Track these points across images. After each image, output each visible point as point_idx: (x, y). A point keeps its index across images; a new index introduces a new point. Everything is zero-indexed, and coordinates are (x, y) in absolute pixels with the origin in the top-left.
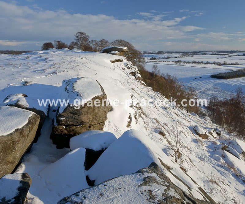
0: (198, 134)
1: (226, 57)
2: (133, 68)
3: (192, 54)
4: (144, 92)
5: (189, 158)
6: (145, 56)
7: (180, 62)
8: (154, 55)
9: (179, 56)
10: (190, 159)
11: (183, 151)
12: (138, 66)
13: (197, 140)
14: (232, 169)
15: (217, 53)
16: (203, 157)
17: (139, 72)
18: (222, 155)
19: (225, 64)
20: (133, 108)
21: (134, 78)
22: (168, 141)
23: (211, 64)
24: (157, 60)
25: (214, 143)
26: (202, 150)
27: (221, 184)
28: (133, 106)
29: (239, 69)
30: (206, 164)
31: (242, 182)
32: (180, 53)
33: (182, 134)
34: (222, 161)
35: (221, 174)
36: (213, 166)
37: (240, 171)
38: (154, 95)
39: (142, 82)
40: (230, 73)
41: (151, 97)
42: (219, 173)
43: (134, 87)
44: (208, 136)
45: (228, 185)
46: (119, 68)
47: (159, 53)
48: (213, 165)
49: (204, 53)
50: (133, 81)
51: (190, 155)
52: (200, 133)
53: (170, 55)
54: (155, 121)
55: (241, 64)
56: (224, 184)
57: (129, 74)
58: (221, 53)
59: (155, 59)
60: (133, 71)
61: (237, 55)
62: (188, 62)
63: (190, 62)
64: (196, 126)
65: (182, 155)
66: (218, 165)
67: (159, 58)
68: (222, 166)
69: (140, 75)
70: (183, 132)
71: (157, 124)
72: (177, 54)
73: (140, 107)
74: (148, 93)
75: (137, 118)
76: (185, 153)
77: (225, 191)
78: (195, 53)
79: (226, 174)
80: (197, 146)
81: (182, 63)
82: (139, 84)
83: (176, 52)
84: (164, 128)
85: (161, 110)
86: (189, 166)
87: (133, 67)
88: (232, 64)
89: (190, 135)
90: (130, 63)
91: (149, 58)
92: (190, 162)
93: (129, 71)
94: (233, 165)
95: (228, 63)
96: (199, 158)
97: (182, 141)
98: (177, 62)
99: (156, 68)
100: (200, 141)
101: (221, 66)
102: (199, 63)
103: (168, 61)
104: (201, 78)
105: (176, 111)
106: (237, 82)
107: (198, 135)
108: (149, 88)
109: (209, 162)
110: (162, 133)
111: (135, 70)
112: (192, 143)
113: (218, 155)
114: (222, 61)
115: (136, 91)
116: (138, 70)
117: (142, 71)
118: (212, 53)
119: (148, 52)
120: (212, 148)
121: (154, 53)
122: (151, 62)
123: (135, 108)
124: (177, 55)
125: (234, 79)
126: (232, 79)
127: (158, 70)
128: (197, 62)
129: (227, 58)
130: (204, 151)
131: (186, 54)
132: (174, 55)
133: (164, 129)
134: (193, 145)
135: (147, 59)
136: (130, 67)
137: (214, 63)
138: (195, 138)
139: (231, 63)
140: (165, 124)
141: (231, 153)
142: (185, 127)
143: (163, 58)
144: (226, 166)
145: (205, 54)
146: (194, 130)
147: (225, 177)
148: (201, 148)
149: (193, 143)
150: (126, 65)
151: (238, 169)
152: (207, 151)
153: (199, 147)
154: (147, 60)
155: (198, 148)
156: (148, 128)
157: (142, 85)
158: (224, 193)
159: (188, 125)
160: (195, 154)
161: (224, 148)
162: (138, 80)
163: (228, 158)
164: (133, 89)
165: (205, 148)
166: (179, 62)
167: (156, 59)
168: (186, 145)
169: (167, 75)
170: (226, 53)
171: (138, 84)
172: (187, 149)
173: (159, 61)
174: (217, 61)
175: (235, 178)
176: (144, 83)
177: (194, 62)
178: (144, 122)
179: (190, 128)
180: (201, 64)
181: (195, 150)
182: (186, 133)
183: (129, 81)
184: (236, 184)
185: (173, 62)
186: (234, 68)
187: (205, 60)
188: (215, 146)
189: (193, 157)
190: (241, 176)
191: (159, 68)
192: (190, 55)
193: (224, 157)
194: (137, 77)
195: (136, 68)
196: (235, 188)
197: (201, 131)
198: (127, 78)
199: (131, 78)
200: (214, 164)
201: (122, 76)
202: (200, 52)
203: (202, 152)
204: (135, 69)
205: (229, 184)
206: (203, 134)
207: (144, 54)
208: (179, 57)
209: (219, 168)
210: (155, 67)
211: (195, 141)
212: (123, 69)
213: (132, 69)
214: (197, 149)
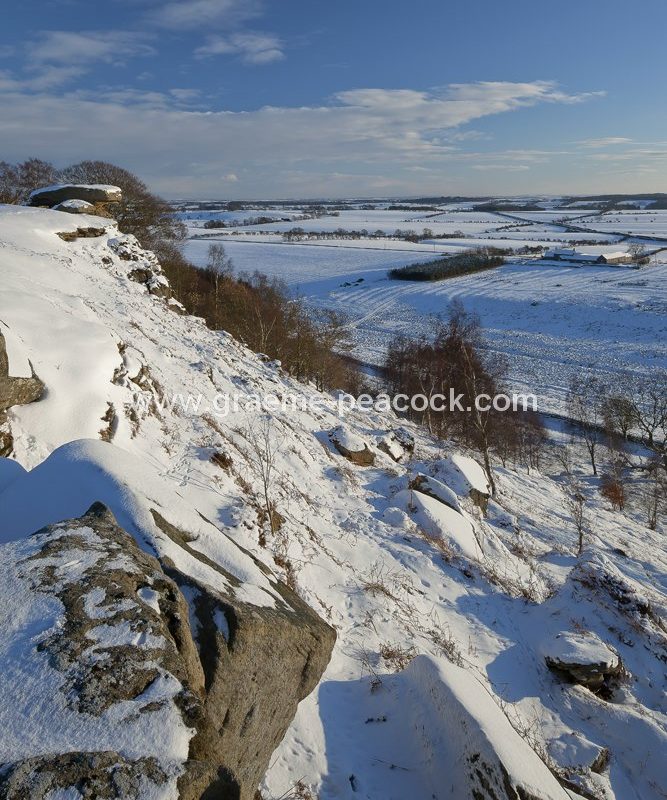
0: (344, 452)
1: (427, 217)
2: (140, 257)
3: (333, 209)
4: (173, 332)
5: (308, 528)
6: (189, 218)
7: (298, 232)
8: (216, 213)
9: (297, 215)
10: (312, 533)
11: (290, 508)
12: (161, 250)
13: (337, 470)
14: (436, 541)
15: (404, 205)
16: (355, 521)
17: (160, 270)
18: (410, 505)
19: (427, 237)
20: (126, 384)
21: (142, 288)
22: (241, 481)
23: (390, 237)
24: (229, 231)
25: (390, 474)
26: (352, 499)
27: (402, 594)
28: (126, 378)
29: (465, 248)
30: (363, 541)
31: (460, 576)
32: (299, 207)
33: (294, 457)
34: (409, 523)
35: (402, 562)
36: (381, 545)
37: (458, 547)
38: (207, 340)
39: (173, 301)
40: (441, 261)
41: (198, 348)
42: (398, 562)
43: (138, 318)
44: (375, 455)
45: (422, 593)
46: (92, 257)
47: (234, 206)
48: (380, 540)
49: (368, 205)
50: (136, 300)
51: (312, 518)
52: (351, 448)
53: (268, 213)
54: (203, 424)
55: (469, 237)
56: (409, 592)
57: (125, 277)
58: (416, 205)
59: (220, 225)
60: (141, 265)
61: (457, 211)
62: (323, 234)
63: (329, 234)
64: (339, 429)
65: (284, 522)
66: (398, 539)
67: (235, 224)
68: (406, 540)
69: (164, 280)
70: (297, 450)
71: (208, 432)
72: (289, 209)
73: (156, 384)
74: (187, 335)
75: (139, 417)
76: (298, 515)
77: (410, 611)
78: (341, 205)
79: (416, 559)
80: (339, 488)
81: (306, 237)
82: (158, 310)
83: (285, 204)
84: (232, 443)
85: (228, 386)
86: (306, 553)
87: (143, 252)
88: (445, 236)
89: (318, 458)
90: (132, 238)
91: (201, 223)
92: (312, 539)
93: (125, 267)
94: (439, 531)
95: (435, 232)
96: (341, 525)
97: (290, 478)
98: (289, 234)
99: (221, 253)
100: (348, 471)
101: (416, 242)
102: (355, 235)
103: (261, 232)
104: (361, 280)
105: (281, 387)
106: (462, 287)
107: (343, 455)
108: (194, 318)
109: (371, 534)
110: (221, 460)
111: (149, 263)
112: (322, 482)
113: (396, 509)
114: (418, 228)
115: (146, 332)
116: (156, 261)
117: (174, 267)
118: (391, 205)
119: (197, 204)
120: (383, 491)
121: (218, 208)
122: (208, 235)
123: (134, 385)
124: (290, 214)
125: (453, 280)
126: (447, 281)
127: (226, 260)
128: (350, 234)
129: (431, 219)
130: (358, 503)
131: (316, 207)
132: (279, 212)
133: (232, 447)
134: (325, 489)
135: (193, 228)
136: (129, 251)
137: (399, 235)
138: (334, 464)
139: (442, 234)
140: (238, 431)
141: (434, 496)
142: (304, 436)
143: (246, 223)
144: (417, 536)
145: (372, 208)
146: (333, 441)
147: (415, 572)
148: (350, 493)
149: (327, 482)
150: (115, 246)
151: (452, 541)
152: (367, 500)
153: (345, 491)
154: (192, 232)
155: (343, 495)
156: (176, 448)
157: (170, 311)
158: (407, 618)
159: (317, 427)
160: (329, 516)
161: (416, 485)
162: (154, 297)
163: (426, 511)
164: (135, 325)
165: (362, 492)
166: (295, 234)
167: (224, 226)
168: (304, 490)
169: (257, 274)
170: (429, 204)
171: (155, 309)
172: (303, 502)
173: (234, 233)
174: (405, 227)
175: (441, 567)
176: (180, 305)
177: (340, 233)
178: (166, 431)
179: (319, 436)
180: (362, 237)
181: (330, 501)
182: (305, 454)
183: (122, 299)
184: (444, 586)
185: (278, 233)
186: (453, 248)
187: (371, 227)
188: (392, 482)
189: (323, 524)
190: (456, 559)
191: (229, 255)
192: (329, 212)
193: (414, 510)
194: (155, 285)
195: (152, 254)
196: (441, 598)
197: (353, 441)
198: (117, 289)
199: (132, 291)
200: (384, 538)
201: (99, 283)
202: (357, 202)
203: (352, 505)
204: (147, 259)
205: (423, 588)
206: (360, 450)
207: (184, 210)
208: (295, 219)
209: (397, 547)
210: (215, 251)
211: (334, 474)
212: (106, 261)
213: (135, 259)
214: (337, 499)
